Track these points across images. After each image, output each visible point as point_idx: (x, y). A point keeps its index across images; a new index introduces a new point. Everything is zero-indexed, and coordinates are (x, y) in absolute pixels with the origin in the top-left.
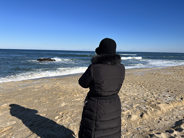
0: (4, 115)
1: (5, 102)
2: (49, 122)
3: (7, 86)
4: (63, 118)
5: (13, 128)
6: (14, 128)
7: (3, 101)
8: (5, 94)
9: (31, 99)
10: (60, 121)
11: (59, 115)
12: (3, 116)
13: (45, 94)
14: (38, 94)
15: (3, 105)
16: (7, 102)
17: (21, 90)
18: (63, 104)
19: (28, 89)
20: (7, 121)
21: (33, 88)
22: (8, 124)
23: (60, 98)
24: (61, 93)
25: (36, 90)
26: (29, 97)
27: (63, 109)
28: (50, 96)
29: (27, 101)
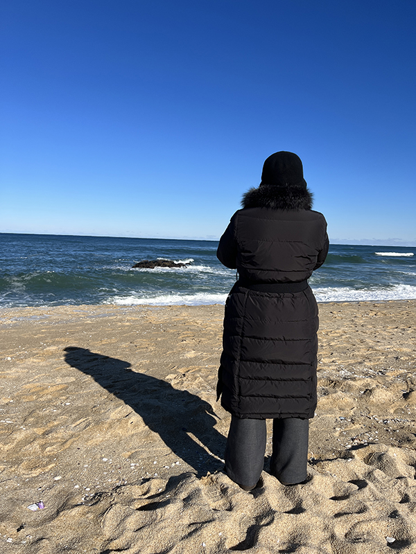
0: (50, 365)
1: (53, 344)
2: (151, 383)
3: (58, 314)
4: (185, 379)
5: (67, 387)
6: (72, 387)
7: (49, 340)
8: (53, 328)
9: (114, 340)
10: (178, 383)
11: (175, 372)
12: (47, 366)
13: (147, 333)
14: (131, 331)
15: (48, 348)
16: (59, 343)
17: (90, 324)
18: (191, 354)
19: (106, 321)
20: (55, 376)
21: (121, 321)
22: (59, 380)
23: (184, 342)
24: (189, 332)
25: (128, 324)
26: (109, 336)
27: (189, 362)
28: (160, 337)
29: (103, 343)
